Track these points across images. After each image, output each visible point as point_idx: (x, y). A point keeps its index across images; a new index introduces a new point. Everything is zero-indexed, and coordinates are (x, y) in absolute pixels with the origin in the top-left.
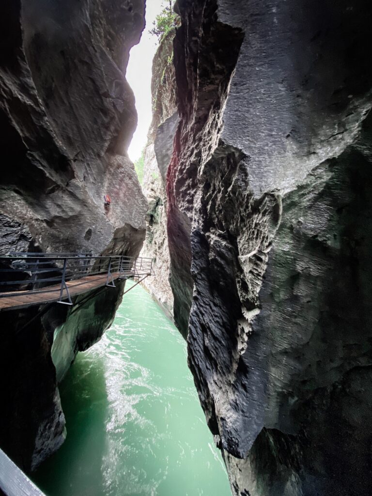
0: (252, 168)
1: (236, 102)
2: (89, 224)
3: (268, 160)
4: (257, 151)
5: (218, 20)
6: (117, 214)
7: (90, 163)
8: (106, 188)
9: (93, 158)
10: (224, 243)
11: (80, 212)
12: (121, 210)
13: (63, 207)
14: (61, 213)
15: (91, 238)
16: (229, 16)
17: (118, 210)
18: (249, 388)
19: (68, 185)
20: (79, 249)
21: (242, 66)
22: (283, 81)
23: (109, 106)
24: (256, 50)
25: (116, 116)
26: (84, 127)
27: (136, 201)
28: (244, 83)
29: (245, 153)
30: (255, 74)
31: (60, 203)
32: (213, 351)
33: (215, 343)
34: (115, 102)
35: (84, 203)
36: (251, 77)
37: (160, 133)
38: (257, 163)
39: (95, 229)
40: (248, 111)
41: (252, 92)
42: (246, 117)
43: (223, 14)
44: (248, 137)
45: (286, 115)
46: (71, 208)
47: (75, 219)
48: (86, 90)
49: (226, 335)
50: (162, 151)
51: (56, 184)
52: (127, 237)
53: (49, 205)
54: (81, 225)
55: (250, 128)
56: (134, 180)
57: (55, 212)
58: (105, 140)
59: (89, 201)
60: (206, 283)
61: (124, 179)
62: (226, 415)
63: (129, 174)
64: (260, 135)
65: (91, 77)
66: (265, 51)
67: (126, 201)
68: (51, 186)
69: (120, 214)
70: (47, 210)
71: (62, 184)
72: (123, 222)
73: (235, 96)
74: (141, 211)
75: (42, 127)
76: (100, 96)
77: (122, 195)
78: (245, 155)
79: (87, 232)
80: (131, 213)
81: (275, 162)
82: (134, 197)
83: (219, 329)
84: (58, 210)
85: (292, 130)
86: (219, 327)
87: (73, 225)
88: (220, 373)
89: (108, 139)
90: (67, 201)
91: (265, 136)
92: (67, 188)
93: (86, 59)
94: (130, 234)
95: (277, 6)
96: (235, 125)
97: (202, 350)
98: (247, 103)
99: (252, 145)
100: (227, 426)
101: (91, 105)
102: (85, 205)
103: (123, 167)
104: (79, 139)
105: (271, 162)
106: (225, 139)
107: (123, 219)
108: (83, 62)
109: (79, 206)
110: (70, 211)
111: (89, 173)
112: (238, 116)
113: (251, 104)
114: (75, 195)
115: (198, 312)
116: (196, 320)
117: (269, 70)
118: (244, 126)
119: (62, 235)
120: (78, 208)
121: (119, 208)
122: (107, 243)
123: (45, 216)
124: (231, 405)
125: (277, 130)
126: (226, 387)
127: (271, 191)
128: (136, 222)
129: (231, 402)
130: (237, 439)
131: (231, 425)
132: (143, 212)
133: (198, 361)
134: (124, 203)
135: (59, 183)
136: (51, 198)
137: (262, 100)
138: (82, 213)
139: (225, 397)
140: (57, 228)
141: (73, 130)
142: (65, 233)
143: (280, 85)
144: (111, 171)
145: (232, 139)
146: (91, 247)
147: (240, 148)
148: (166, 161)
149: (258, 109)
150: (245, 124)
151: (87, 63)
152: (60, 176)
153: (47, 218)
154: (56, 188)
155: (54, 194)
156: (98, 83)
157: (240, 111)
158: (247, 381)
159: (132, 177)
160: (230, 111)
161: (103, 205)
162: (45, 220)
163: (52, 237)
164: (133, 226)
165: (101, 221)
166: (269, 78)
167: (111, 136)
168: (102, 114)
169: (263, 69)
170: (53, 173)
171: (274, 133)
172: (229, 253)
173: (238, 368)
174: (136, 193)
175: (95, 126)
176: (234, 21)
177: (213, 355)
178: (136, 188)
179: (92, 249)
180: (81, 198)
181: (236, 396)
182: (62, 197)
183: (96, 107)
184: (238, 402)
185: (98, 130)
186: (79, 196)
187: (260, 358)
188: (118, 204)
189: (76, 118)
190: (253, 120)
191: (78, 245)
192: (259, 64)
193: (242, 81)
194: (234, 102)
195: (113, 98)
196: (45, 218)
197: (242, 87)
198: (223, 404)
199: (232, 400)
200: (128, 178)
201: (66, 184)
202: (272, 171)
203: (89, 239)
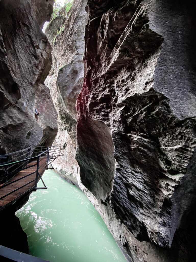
0: (172, 104)
1: (160, 71)
2: (29, 128)
3: (181, 102)
4: (173, 96)
5: (149, 28)
6: (42, 120)
7: (25, 88)
8: (35, 104)
9: (28, 85)
10: (147, 140)
11: (24, 121)
12: (44, 118)
13: (14, 118)
14: (12, 122)
15: (30, 137)
16: (155, 27)
17: (43, 118)
18: (172, 213)
19: (16, 103)
20: (22, 146)
21: (163, 54)
22: (183, 65)
23: (39, 54)
24: (170, 48)
25: (42, 60)
26: (23, 65)
27: (52, 112)
28: (164, 62)
29: (166, 96)
30: (170, 59)
31: (11, 115)
32: (138, 197)
33: (139, 193)
34: (42, 52)
35: (26, 115)
36: (167, 61)
37: (61, 73)
38: (174, 102)
39: (32, 131)
40: (166, 76)
41: (168, 68)
42: (165, 79)
43: (152, 26)
44: (167, 89)
45: (187, 81)
46: (19, 118)
47: (21, 125)
48: (25, 42)
49: (147, 187)
50: (62, 83)
51: (10, 102)
52: (47, 134)
53: (5, 117)
54: (24, 129)
55: (168, 85)
56: (51, 100)
57: (9, 122)
58: (36, 75)
59: (29, 113)
60: (128, 161)
61: (46, 99)
62: (159, 230)
63: (48, 96)
64: (173, 89)
65: (29, 34)
66: (174, 50)
67: (47, 112)
68: (7, 104)
69: (43, 121)
70: (3, 121)
71: (13, 102)
72: (46, 125)
73: (159, 68)
74: (55, 118)
75: (3, 62)
76: (34, 47)
77: (44, 109)
78: (167, 97)
79: (27, 134)
80: (49, 119)
81: (186, 103)
82: (51, 110)
83: (142, 185)
84: (11, 120)
85: (191, 89)
86: (142, 184)
87: (19, 130)
88: (145, 208)
89: (37, 74)
90: (16, 113)
91: (176, 90)
92: (16, 105)
93: (27, 23)
94: (49, 132)
95: (181, 31)
96: (160, 82)
97: (126, 197)
98: (166, 73)
99: (170, 93)
100: (162, 236)
101: (28, 51)
102: (27, 116)
103: (45, 92)
104: (19, 72)
105: (183, 102)
106: (155, 89)
107: (45, 123)
108: (25, 25)
109: (24, 117)
110: (18, 121)
111: (25, 95)
112: (161, 78)
113: (168, 73)
114: (21, 110)
115: (121, 177)
116: (120, 181)
117: (176, 59)
118: (164, 83)
119: (12, 138)
120: (22, 118)
121: (43, 117)
122: (40, 140)
123: (2, 125)
124: (160, 224)
125: (182, 88)
126: (153, 215)
127: (192, 117)
128: (52, 125)
129: (161, 222)
130: (168, 240)
131: (164, 234)
132: (56, 119)
133: (123, 204)
134: (46, 113)
135: (12, 101)
136: (6, 112)
137: (173, 72)
138: (25, 122)
139: (154, 221)
140: (9, 133)
141: (15, 66)
142: (14, 136)
143: (182, 67)
144: (38, 94)
145: (159, 89)
146: (30, 143)
147: (163, 94)
148: (65, 89)
149: (171, 76)
150: (165, 82)
151: (27, 26)
152: (12, 97)
153: (3, 126)
154: (10, 105)
155: (8, 109)
156: (33, 39)
157: (162, 76)
158: (171, 210)
159: (50, 98)
160: (157, 75)
161: (34, 115)
162: (2, 128)
163: (6, 139)
164: (51, 127)
165: (36, 126)
166: (176, 63)
167: (39, 72)
168: (34, 59)
169: (173, 58)
170: (8, 94)
171: (181, 89)
172: (152, 145)
173: (163, 204)
174: (52, 107)
175: (30, 65)
176: (158, 31)
177: (138, 200)
178: (51, 104)
179: (31, 145)
180: (25, 112)
181: (163, 219)
182: (13, 111)
183: (31, 54)
184: (165, 221)
185: (32, 68)
186: (23, 110)
187: (179, 197)
188: (42, 114)
189: (18, 59)
190: (169, 81)
191: (22, 143)
192: (171, 55)
193: (163, 62)
194: (159, 71)
195: (41, 50)
196: (2, 127)
197: (162, 64)
198: (154, 224)
199: (161, 221)
200: (47, 98)
201: (15, 102)
202: (186, 107)
203: (29, 138)
